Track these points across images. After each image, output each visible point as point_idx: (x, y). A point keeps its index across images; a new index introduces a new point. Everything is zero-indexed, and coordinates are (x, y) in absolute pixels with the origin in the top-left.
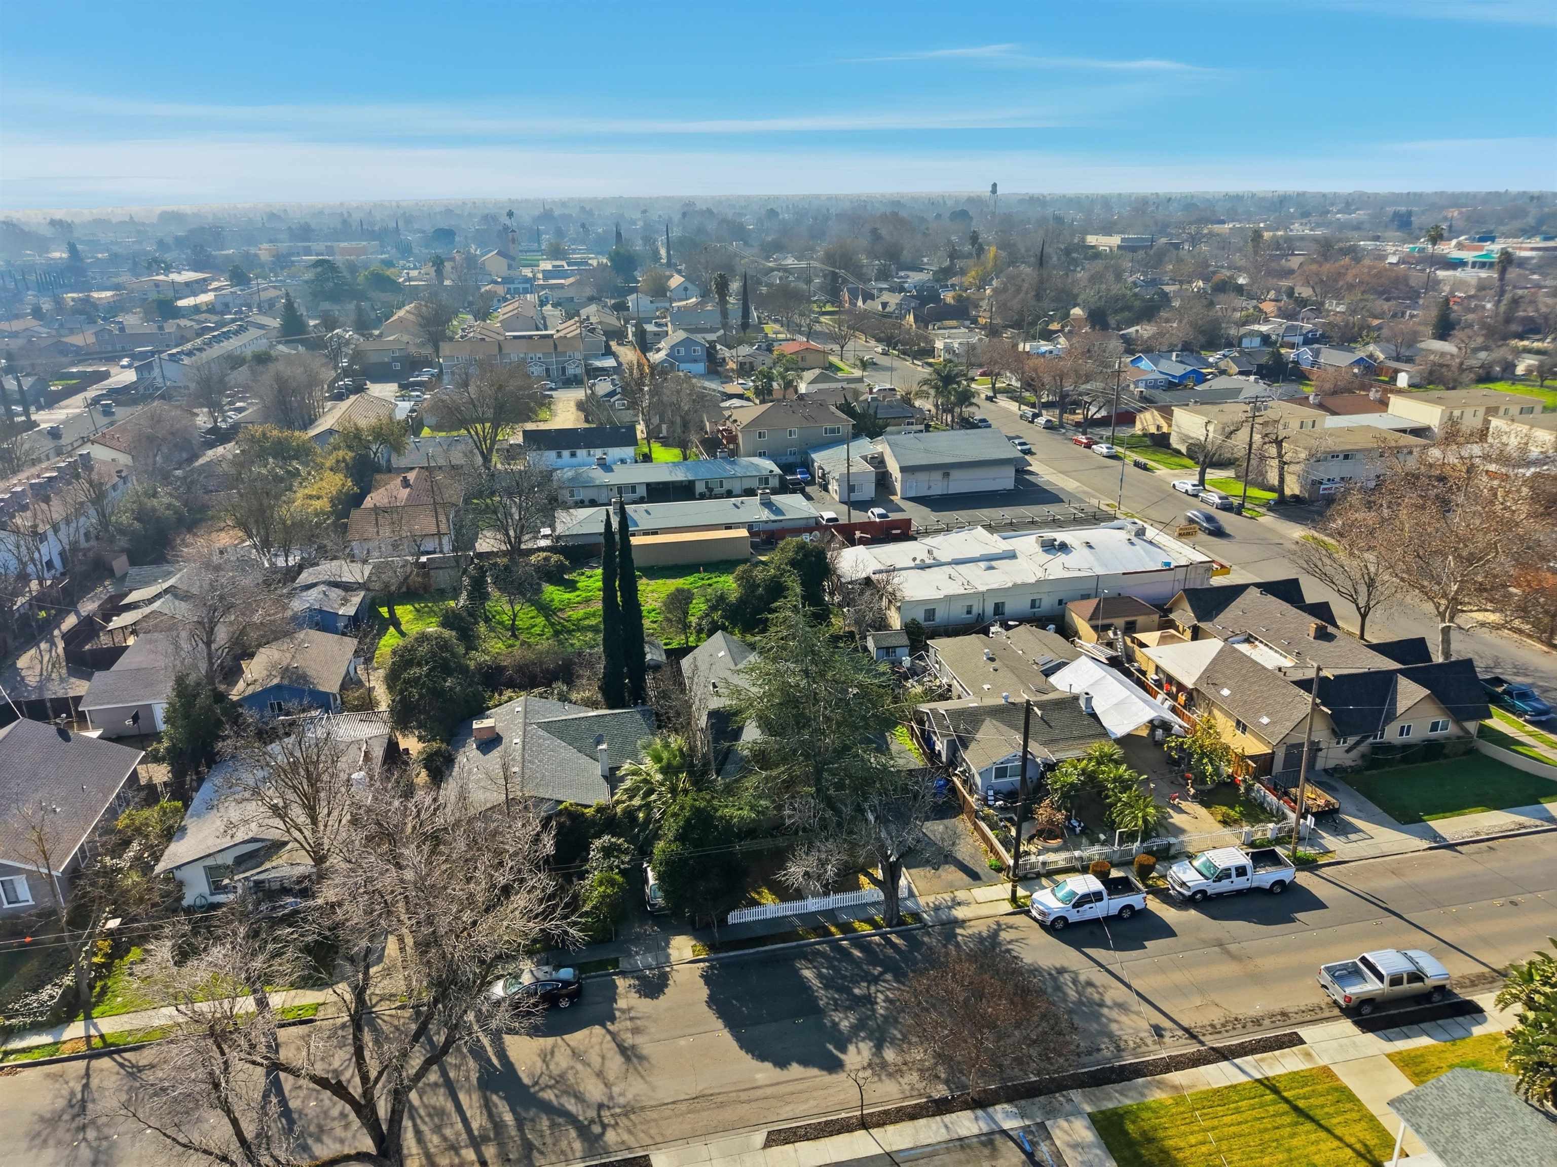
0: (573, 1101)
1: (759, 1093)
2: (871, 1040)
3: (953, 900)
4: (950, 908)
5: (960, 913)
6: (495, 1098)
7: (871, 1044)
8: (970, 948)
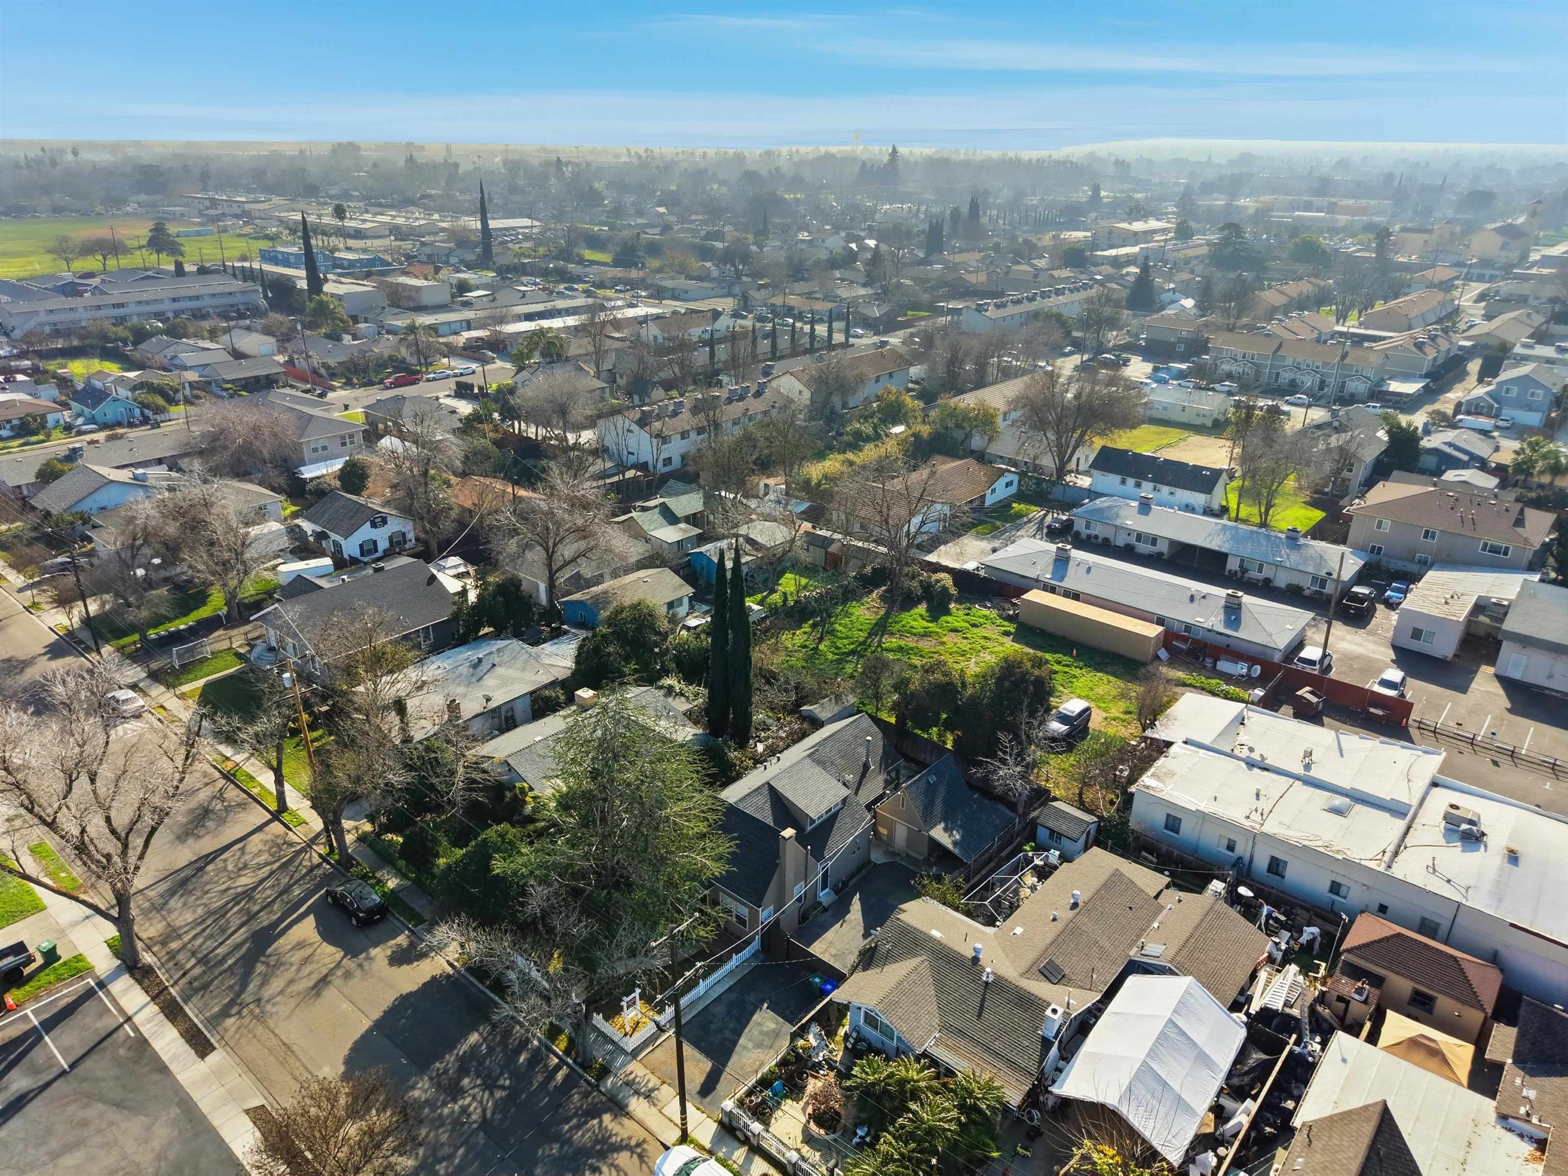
0: (258, 983)
3: (652, 1090)
4: (637, 1093)
5: (637, 1105)
6: (246, 946)
8: (582, 1137)
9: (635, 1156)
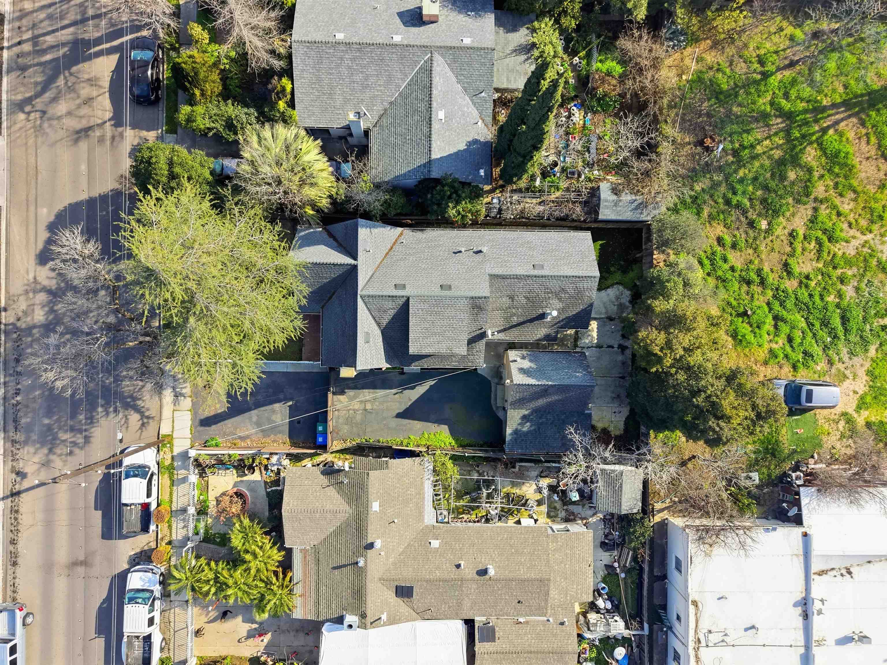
0: (52, 96)
1: (32, 208)
2: (56, 288)
3: (182, 395)
4: (174, 388)
5: (168, 395)
6: (66, 49)
7: (54, 288)
8: (127, 387)
9: (141, 422)
